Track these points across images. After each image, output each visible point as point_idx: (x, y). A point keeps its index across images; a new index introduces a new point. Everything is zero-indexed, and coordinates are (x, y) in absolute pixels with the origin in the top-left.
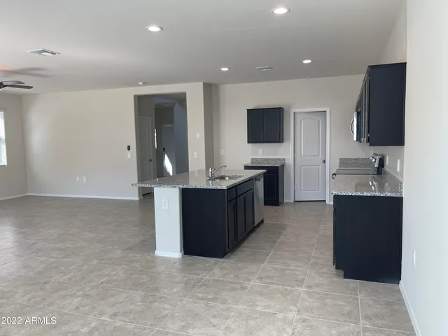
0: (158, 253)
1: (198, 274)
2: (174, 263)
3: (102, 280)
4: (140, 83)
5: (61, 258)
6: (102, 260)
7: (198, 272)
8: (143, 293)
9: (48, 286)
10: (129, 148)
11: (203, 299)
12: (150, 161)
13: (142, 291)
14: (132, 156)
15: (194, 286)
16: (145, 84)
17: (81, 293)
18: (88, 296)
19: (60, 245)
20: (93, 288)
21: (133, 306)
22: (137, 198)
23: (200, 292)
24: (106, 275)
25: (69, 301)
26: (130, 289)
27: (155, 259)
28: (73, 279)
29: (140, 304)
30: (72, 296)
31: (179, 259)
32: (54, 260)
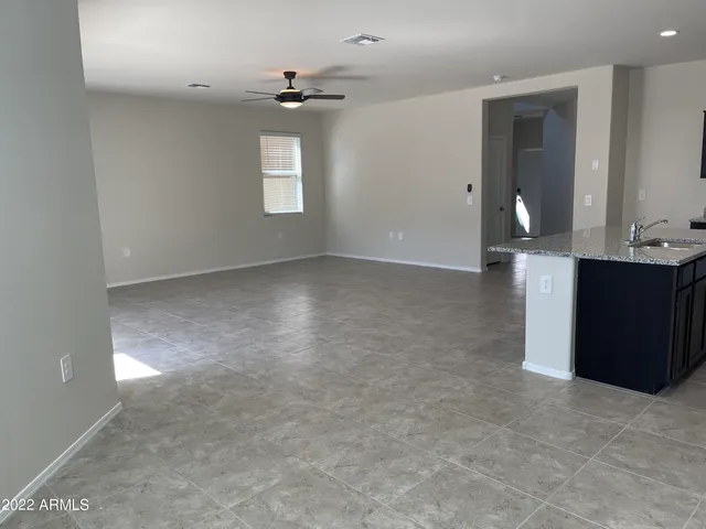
0: (528, 365)
1: (610, 417)
2: (559, 388)
3: (443, 397)
4: (496, 78)
5: (379, 351)
6: (437, 363)
7: (609, 413)
8: (510, 431)
9: (365, 391)
10: (470, 188)
11: (627, 467)
12: (501, 209)
13: (508, 427)
14: (474, 201)
15: (605, 438)
16: (504, 78)
17: (412, 411)
18: (423, 418)
19: (375, 331)
20: (429, 407)
21: (496, 452)
22: (479, 270)
23: (617, 452)
24: (447, 389)
25: (396, 421)
26: (488, 420)
27: (523, 376)
28: (399, 386)
29: (508, 449)
30: (401, 413)
31: (567, 381)
32: (369, 352)
